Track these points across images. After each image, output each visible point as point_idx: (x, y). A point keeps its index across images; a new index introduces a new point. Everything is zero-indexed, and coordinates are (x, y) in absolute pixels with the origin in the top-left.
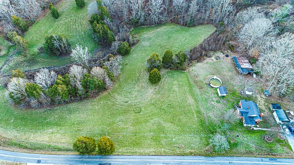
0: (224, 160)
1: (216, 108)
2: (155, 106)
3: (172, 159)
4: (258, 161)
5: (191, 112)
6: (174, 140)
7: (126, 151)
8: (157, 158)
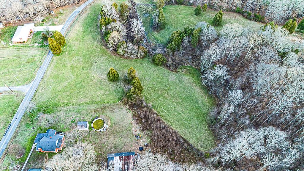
0: (20, 115)
1: (67, 117)
3: (36, 84)
4: (7, 140)
5: (69, 99)
7: (53, 62)
8: (41, 76)
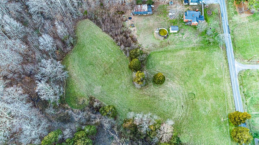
1: (189, 37)
2: (187, 81)
4: (224, 22)
5: (193, 54)
6: (217, 69)
7: (232, 104)
8: (233, 81)
